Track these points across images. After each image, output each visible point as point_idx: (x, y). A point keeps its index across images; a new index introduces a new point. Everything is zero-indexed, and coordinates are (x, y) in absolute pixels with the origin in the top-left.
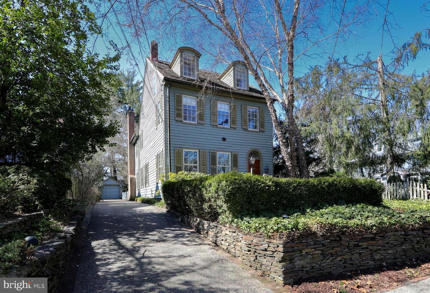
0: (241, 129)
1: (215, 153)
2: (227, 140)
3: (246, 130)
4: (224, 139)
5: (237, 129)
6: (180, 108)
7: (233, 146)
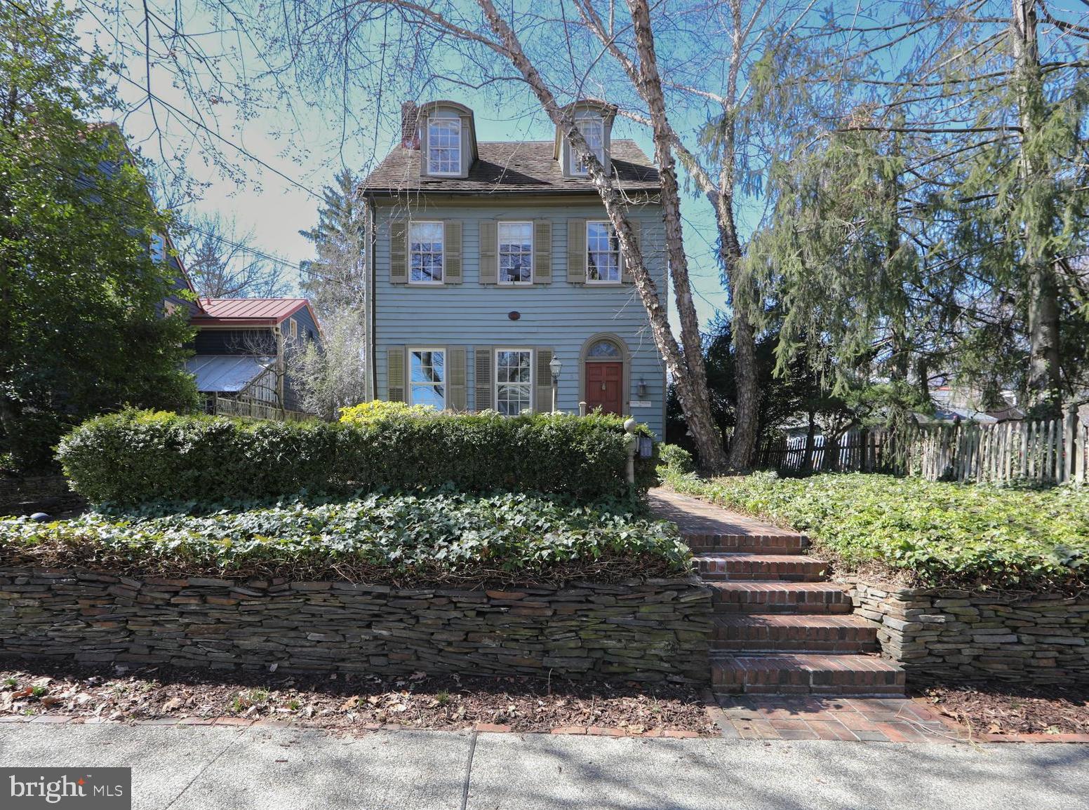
0: (565, 285)
1: (488, 352)
2: (522, 317)
3: (581, 285)
4: (514, 316)
5: (554, 285)
6: (400, 253)
7: (540, 330)
